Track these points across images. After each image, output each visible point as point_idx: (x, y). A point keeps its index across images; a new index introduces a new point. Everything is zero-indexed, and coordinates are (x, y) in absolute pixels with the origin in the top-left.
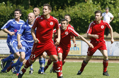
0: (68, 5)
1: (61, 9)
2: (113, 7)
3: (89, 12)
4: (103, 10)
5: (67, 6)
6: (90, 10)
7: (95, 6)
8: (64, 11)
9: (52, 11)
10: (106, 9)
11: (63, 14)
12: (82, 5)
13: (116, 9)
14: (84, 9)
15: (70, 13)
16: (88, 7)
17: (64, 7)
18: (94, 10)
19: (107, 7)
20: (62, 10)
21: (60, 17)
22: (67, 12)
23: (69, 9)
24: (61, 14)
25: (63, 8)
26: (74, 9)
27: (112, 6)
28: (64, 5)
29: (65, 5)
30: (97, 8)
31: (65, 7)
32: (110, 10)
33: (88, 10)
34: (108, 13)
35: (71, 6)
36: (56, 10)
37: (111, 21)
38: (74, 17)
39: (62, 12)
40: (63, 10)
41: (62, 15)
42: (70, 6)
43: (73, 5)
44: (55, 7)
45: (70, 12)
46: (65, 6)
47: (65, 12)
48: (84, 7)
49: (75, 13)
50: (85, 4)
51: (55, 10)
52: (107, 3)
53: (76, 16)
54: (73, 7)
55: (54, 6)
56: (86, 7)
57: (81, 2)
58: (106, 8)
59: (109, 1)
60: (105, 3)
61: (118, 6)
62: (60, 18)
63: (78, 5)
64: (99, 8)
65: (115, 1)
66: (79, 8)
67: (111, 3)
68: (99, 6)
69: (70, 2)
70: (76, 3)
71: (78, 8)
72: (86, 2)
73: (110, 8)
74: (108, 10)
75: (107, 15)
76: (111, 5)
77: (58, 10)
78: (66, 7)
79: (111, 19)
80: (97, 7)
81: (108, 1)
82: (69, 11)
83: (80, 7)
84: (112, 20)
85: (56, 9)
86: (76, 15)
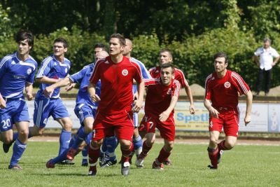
0: (190, 33)
1: (177, 40)
3: (232, 46)
4: (259, 42)
5: (188, 36)
6: (233, 43)
7: (243, 34)
8: (183, 44)
9: (160, 44)
10: (265, 42)
12: (218, 33)
14: (223, 40)
15: (195, 49)
16: (229, 37)
17: (183, 37)
18: (241, 43)
19: (267, 37)
20: (179, 42)
22: (189, 46)
23: (192, 41)
24: (177, 50)
25: (180, 39)
26: (202, 41)
28: (182, 32)
29: (186, 33)
30: (248, 38)
32: (272, 43)
33: (230, 43)
34: (268, 49)
35: (196, 35)
36: (167, 42)
37: (274, 64)
38: (203, 57)
39: (179, 47)
40: (181, 43)
41: (179, 52)
42: (194, 34)
43: (200, 34)
44: (166, 36)
45: (194, 46)
46: (184, 35)
47: (186, 46)
48: (223, 37)
49: (203, 49)
51: (165, 43)
52: (266, 30)
53: (205, 54)
54: (200, 36)
55: (163, 35)
56: (225, 37)
57: (216, 27)
59: (271, 26)
60: (262, 28)
62: (176, 59)
63: (210, 33)
64: (250, 38)
68: (251, 35)
69: (194, 27)
70: (206, 29)
71: (211, 39)
72: (226, 28)
73: (272, 39)
74: (268, 43)
75: (267, 53)
76: (275, 32)
77: (170, 43)
78: (187, 37)
79: (274, 61)
80: (247, 36)
81: (269, 26)
82: (192, 44)
83: (214, 37)
84: (276, 62)
85: (167, 40)
86: (206, 52)
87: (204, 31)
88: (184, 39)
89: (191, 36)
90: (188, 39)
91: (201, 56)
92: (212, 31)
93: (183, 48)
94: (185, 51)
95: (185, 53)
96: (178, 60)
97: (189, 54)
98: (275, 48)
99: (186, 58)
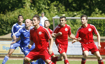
1: (2, 14)
2: (48, 12)
3: (27, 16)
4: (39, 14)
5: (7, 11)
6: (28, 15)
7: (32, 11)
8: (5, 15)
10: (42, 14)
11: (4, 18)
12: (21, 10)
13: (51, 14)
14: (23, 13)
15: (11, 17)
16: (26, 12)
17: (5, 12)
18: (31, 15)
19: (43, 12)
20: (3, 14)
21: (1, 20)
22: (8, 16)
23: (9, 14)
24: (2, 18)
26: (14, 14)
27: (47, 11)
29: (6, 10)
30: (34, 13)
31: (6, 12)
32: (45, 15)
33: (26, 15)
34: (43, 17)
35: (11, 11)
38: (14, 21)
39: (3, 17)
40: (4, 15)
41: (3, 19)
42: (10, 11)
43: (13, 11)
45: (10, 16)
46: (6, 11)
47: (6, 16)
48: (23, 12)
49: (14, 17)
50: (23, 9)
52: (42, 9)
53: (15, 20)
54: (13, 12)
56: (24, 12)
58: (42, 13)
59: (44, 7)
61: (52, 11)
62: (2, 22)
63: (17, 10)
64: (35, 12)
65: (49, 7)
66: (18, 12)
67: (46, 9)
68: (36, 11)
70: (16, 9)
71: (18, 13)
72: (24, 8)
73: (45, 13)
74: (43, 15)
75: (43, 19)
76: (46, 10)
78: (7, 12)
81: (43, 7)
83: (19, 12)
86: (15, 19)
88: (6, 13)
89: (9, 12)
90: (8, 13)
91: (13, 21)
92: (18, 10)
93: (5, 17)
94: (6, 18)
95: (6, 19)
96: (3, 22)
97: (8, 20)
98: (46, 17)
99: (7, 21)
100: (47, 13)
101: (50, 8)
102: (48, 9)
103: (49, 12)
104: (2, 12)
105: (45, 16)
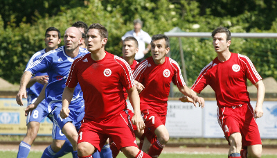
0: (43, 12)
2: (151, 18)
4: (128, 24)
5: (40, 17)
7: (108, 15)
8: (33, 27)
9: (5, 27)
10: (135, 24)
11: (30, 36)
12: (76, 13)
13: (159, 24)
16: (90, 18)
17: (33, 18)
19: (137, 18)
20: (29, 25)
21: (23, 42)
22: (41, 29)
24: (26, 35)
25: (30, 21)
27: (150, 15)
28: (32, 14)
29: (37, 13)
30: (114, 20)
31: (36, 19)
32: (144, 25)
34: (139, 33)
35: (50, 16)
36: (14, 25)
37: (146, 51)
39: (28, 31)
40: (31, 26)
41: (28, 37)
42: (47, 15)
43: (56, 14)
44: (13, 18)
46: (35, 16)
47: (37, 29)
48: (82, 19)
50: (83, 11)
51: (12, 26)
52: (136, 9)
54: (54, 18)
55: (9, 15)
56: (86, 18)
57: (73, 7)
58: (135, 21)
59: (142, 4)
60: (132, 8)
61: (164, 15)
62: (25, 45)
63: (66, 13)
64: (117, 19)
65: (155, 4)
66: (69, 19)
67: (145, 8)
68: (118, 16)
69: (49, 5)
70: (62, 8)
71: (68, 21)
72: (87, 7)
73: (143, 20)
74: (139, 26)
75: (138, 38)
76: (146, 12)
77: (18, 26)
78: (38, 18)
79: (146, 48)
80: (113, 17)
81: (139, 4)
83: (71, 18)
84: (148, 49)
85: (14, 22)
87: (61, 11)
88: (35, 21)
89: (43, 17)
90: (41, 21)
92: (69, 11)
93: (33, 32)
94: (36, 35)
95: (36, 38)
96: (28, 46)
97: (41, 40)
98: (148, 32)
99: (37, 44)
100: (150, 22)
101: (157, 8)
102: (152, 10)
103: (156, 18)
104: (24, 19)
105: (145, 28)
